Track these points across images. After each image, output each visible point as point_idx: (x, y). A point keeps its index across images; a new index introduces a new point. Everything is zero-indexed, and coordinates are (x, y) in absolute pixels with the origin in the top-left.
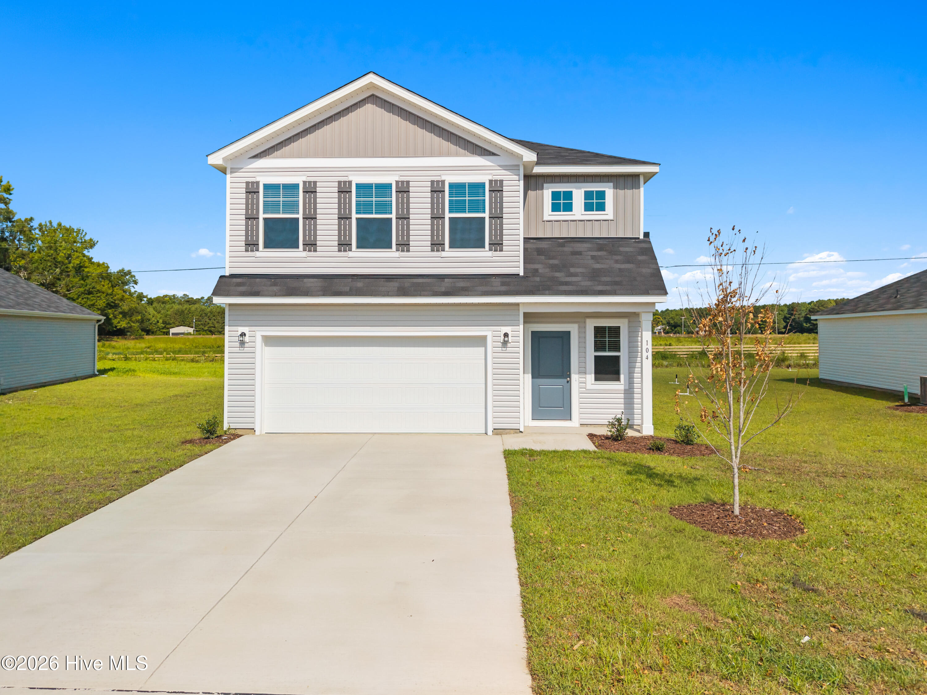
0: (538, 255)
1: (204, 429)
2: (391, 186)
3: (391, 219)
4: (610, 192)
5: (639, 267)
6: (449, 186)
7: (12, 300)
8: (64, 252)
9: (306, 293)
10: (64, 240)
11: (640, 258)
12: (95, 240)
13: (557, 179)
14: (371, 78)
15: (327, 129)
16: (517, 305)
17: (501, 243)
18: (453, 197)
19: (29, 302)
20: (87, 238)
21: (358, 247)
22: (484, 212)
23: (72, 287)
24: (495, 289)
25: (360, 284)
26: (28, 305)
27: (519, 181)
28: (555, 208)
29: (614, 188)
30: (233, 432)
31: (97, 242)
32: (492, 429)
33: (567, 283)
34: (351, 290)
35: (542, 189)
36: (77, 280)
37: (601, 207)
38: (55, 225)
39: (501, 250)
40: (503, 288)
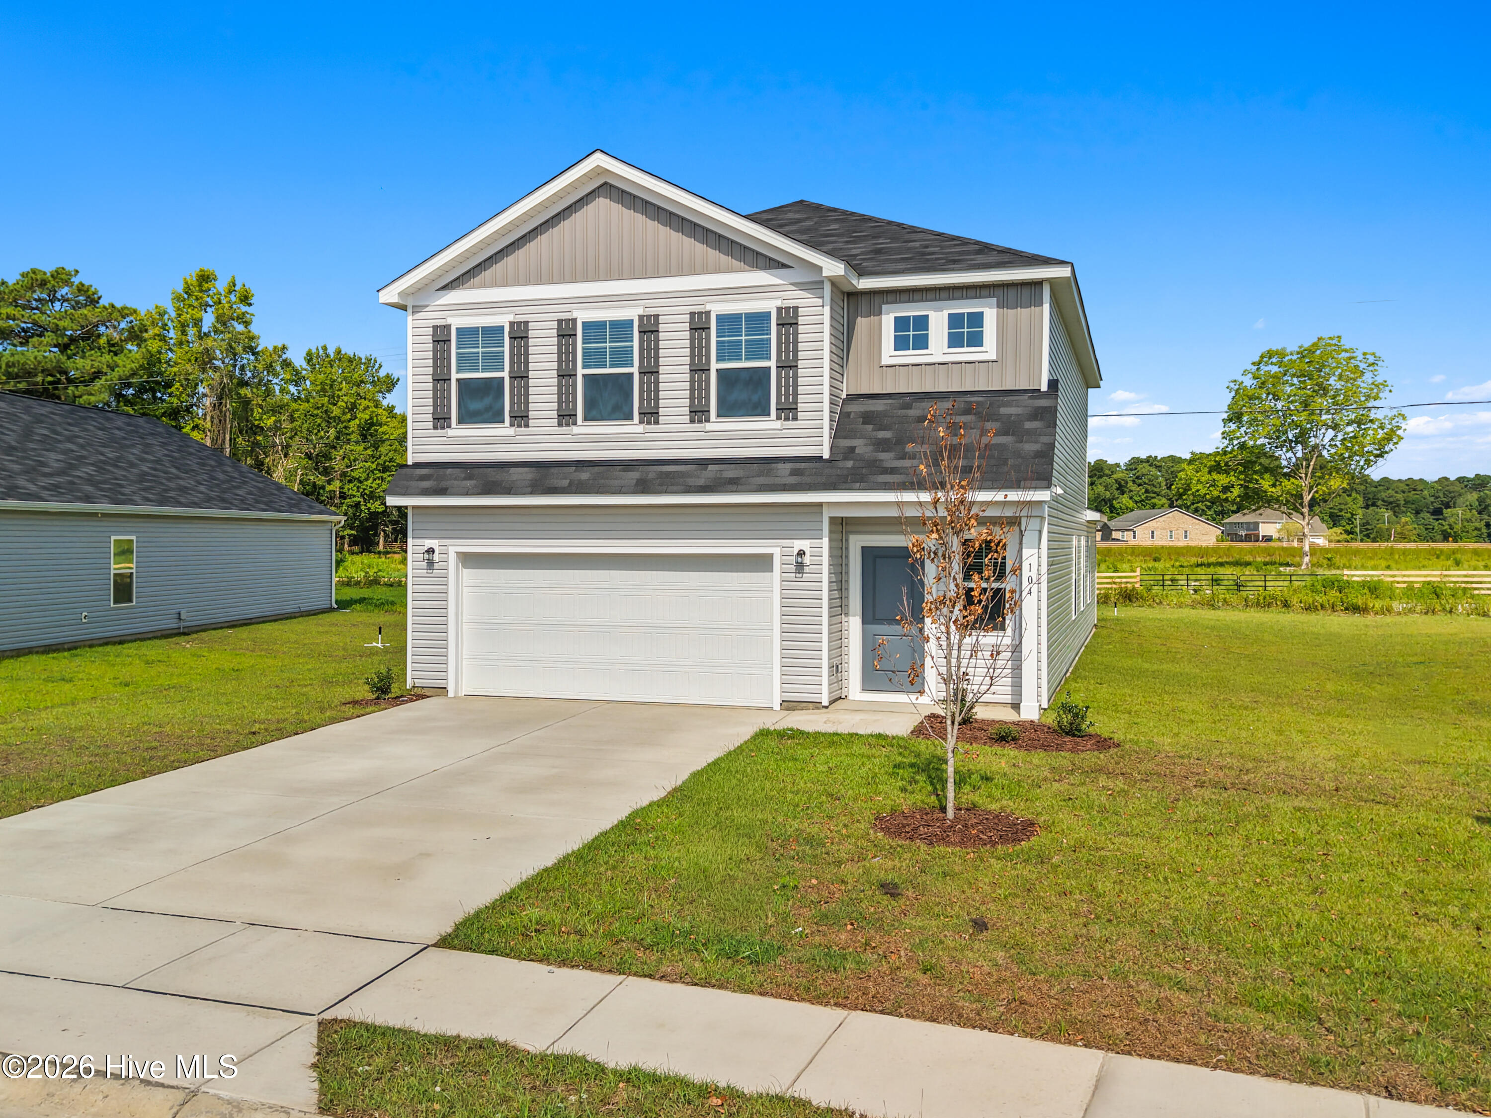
0: (864, 423)
1: (374, 685)
2: (632, 324)
3: (632, 374)
4: (990, 314)
5: (1021, 442)
6: (717, 319)
7: (201, 493)
8: (346, 398)
9: (509, 491)
10: (345, 379)
11: (1028, 425)
12: (395, 376)
13: (904, 297)
14: (599, 160)
15: (543, 239)
16: (820, 505)
17: (794, 407)
18: (724, 336)
19: (226, 496)
20: (382, 373)
21: (586, 419)
22: (768, 358)
23: (355, 460)
24: (778, 481)
25: (585, 475)
26: (223, 500)
27: (823, 306)
28: (901, 344)
29: (998, 306)
30: (418, 691)
31: (398, 380)
32: (779, 702)
33: (893, 471)
34: (570, 484)
35: (880, 313)
36: (362, 448)
37: (976, 340)
38: (331, 351)
39: (795, 419)
40: (793, 480)
